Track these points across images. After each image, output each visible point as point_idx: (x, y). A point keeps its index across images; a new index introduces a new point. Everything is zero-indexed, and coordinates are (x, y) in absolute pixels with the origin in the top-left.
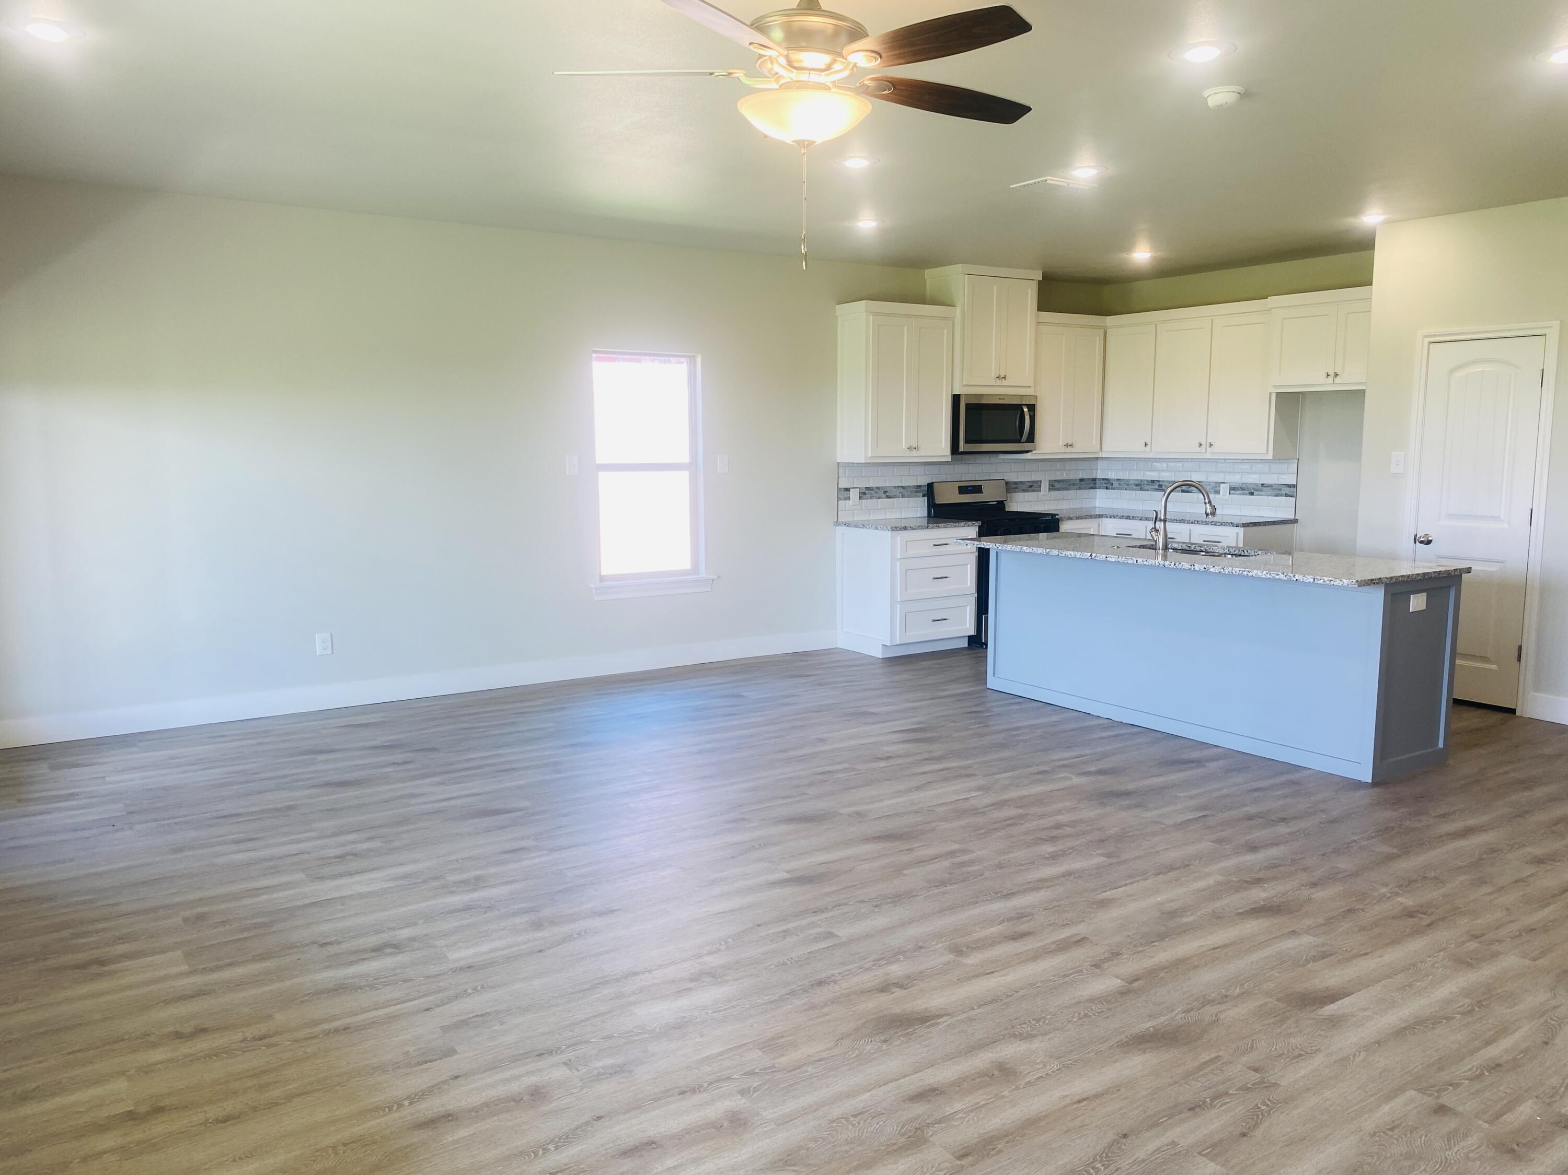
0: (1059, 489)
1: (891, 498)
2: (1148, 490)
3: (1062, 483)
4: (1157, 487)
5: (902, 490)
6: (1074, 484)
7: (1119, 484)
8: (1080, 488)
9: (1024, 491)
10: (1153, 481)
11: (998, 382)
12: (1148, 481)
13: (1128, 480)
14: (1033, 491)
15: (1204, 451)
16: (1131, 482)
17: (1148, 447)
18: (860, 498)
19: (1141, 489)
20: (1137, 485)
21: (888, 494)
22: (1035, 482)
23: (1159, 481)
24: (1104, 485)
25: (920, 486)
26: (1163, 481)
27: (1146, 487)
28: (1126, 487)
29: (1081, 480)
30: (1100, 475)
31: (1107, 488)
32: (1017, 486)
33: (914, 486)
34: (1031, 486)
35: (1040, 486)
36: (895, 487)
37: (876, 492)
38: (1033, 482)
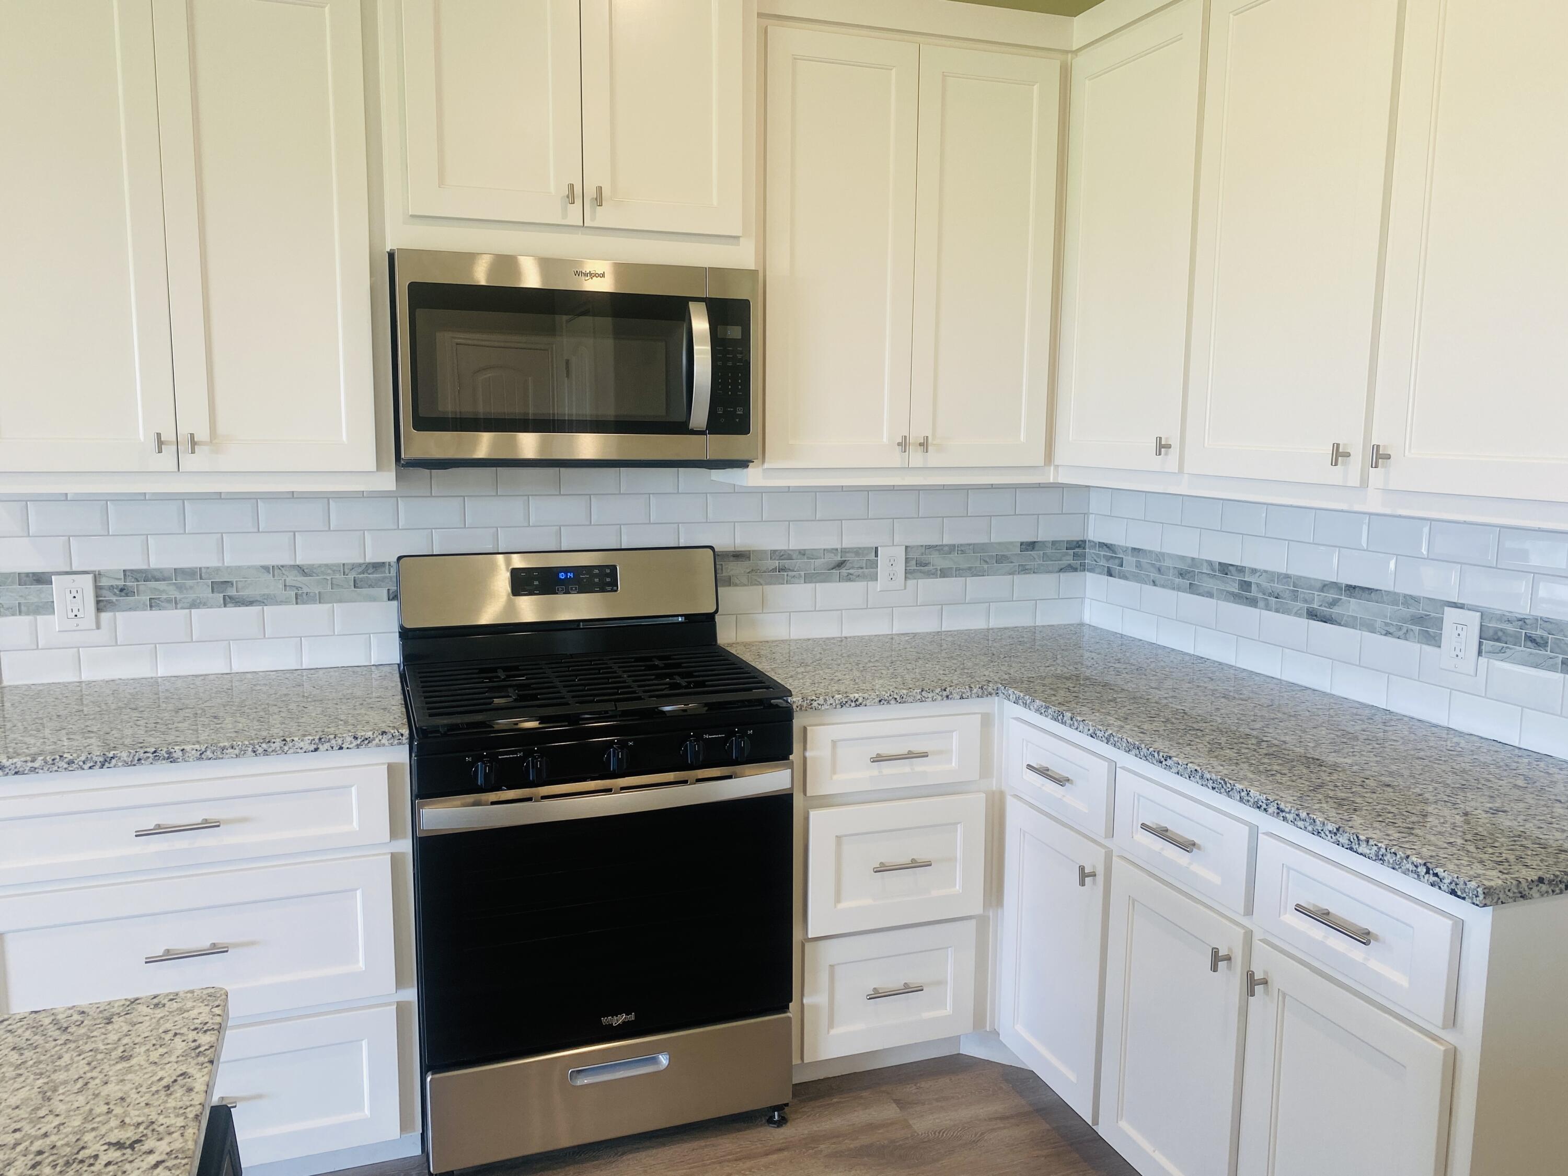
0: (944, 573)
1: (251, 603)
2: (1210, 595)
3: (954, 555)
4: (1234, 588)
5: (293, 578)
6: (1001, 559)
7: (1139, 565)
8: (1024, 570)
9: (810, 578)
10: (1224, 569)
11: (574, 215)
12: (1210, 563)
13: (1160, 556)
14: (849, 578)
15: (1355, 480)
16: (1168, 563)
17: (1174, 453)
18: (101, 606)
19: (1192, 589)
20: (1182, 574)
21: (232, 592)
22: (858, 552)
23: (1241, 570)
24: (1103, 562)
25: (377, 566)
26: (1254, 571)
27: (1209, 584)
28: (1154, 575)
29: (1031, 546)
30: (1095, 533)
31: (1110, 574)
32: (787, 563)
33: (353, 567)
34: (840, 565)
35: (874, 564)
36: (266, 568)
37: (180, 588)
38: (844, 551)
